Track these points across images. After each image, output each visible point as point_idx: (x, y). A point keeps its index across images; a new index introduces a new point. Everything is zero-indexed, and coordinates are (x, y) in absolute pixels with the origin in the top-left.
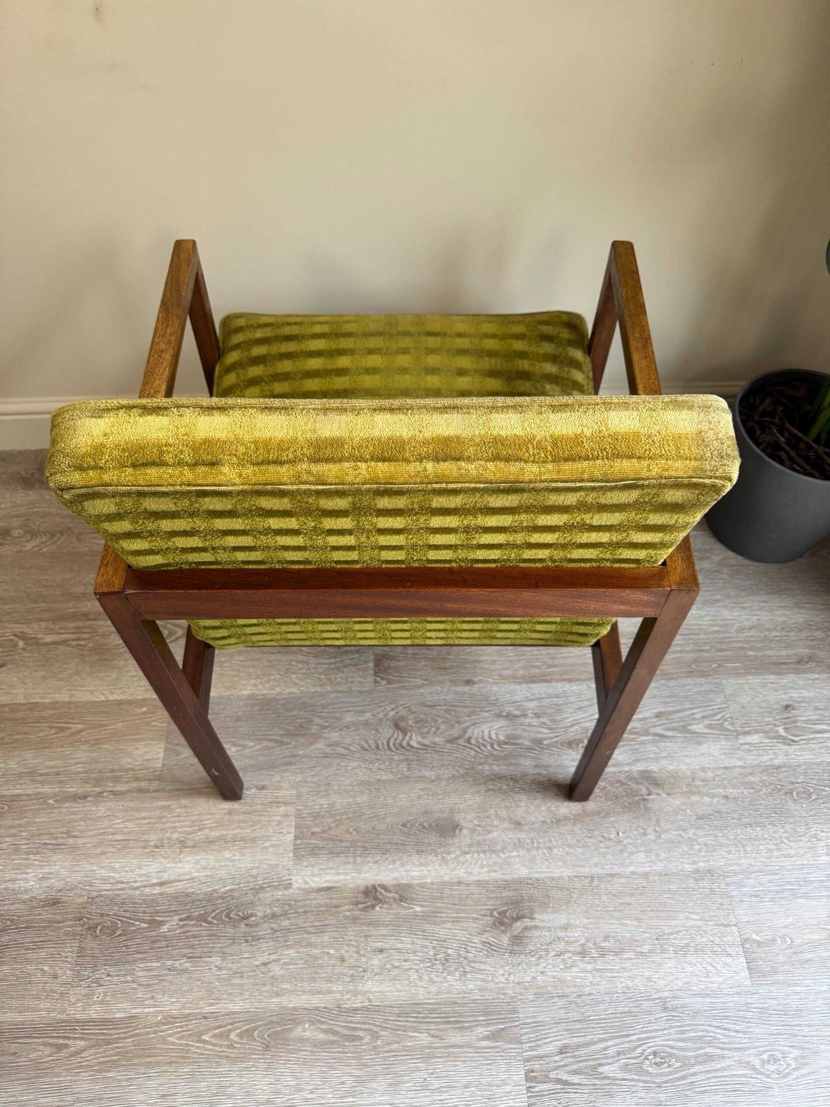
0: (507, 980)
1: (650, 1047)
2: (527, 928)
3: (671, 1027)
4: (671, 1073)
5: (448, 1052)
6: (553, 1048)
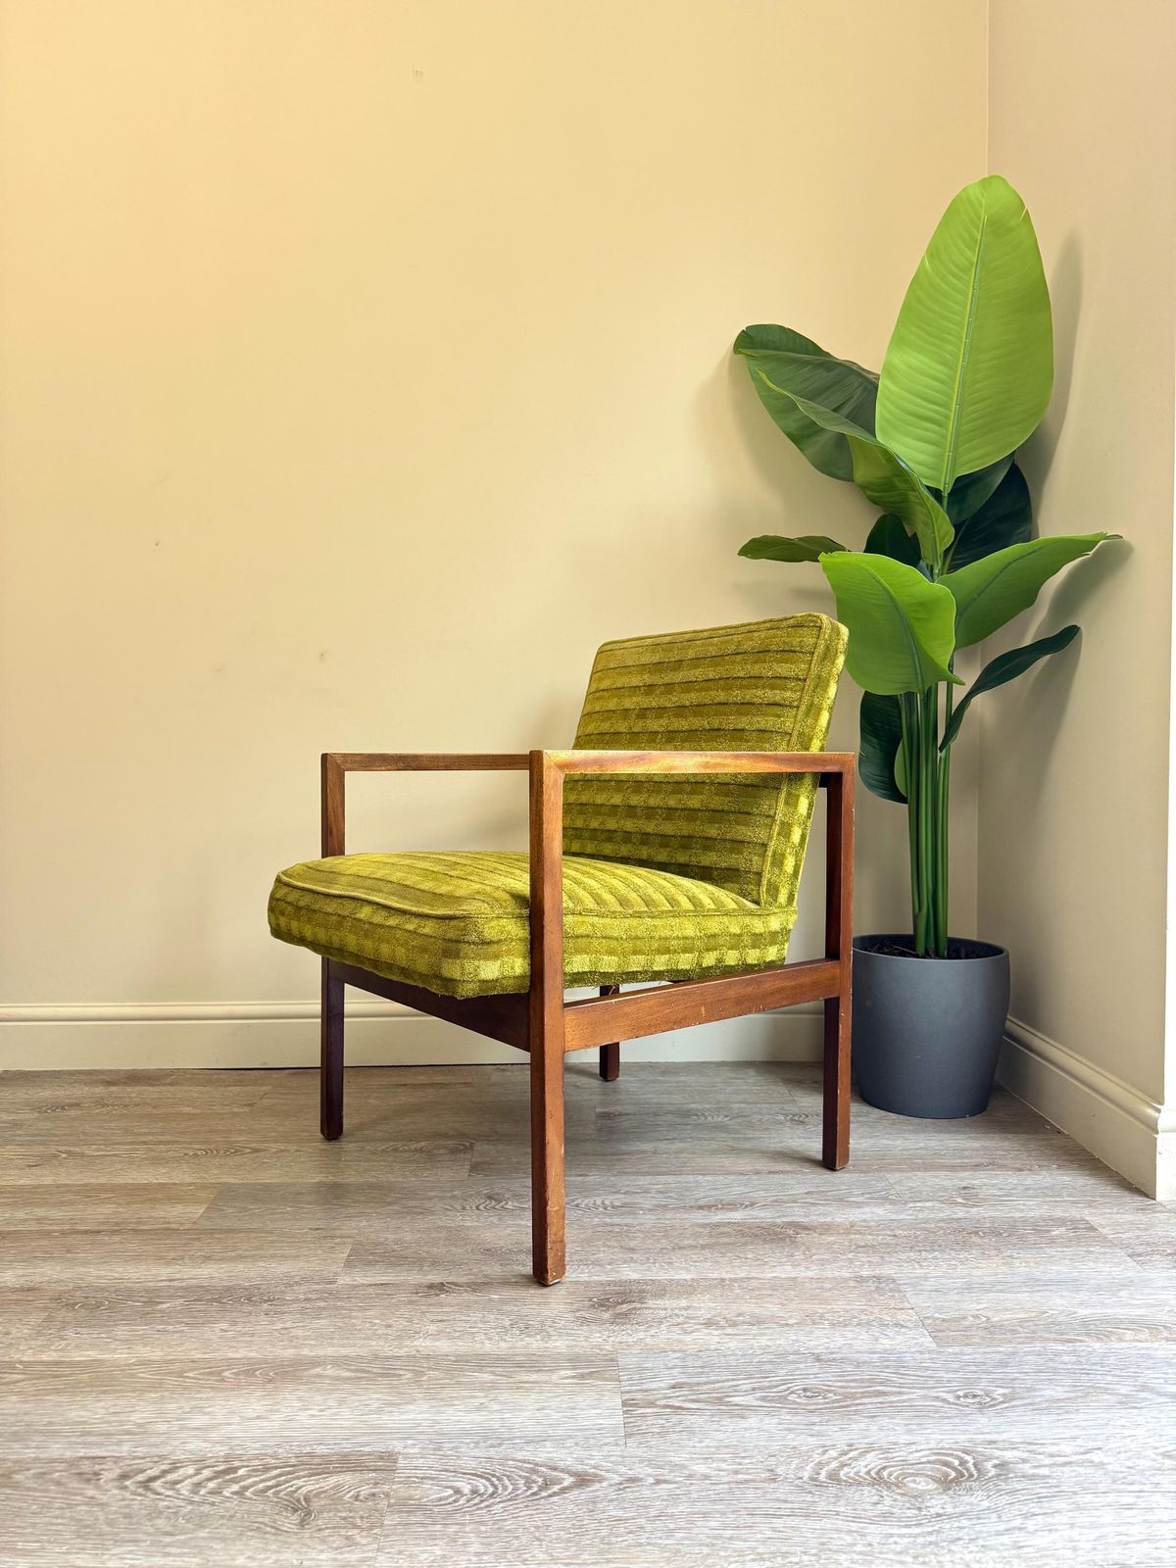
0: (604, 1340)
1: (798, 1385)
2: (634, 1309)
3: (827, 1372)
4: (828, 1403)
5: (518, 1387)
6: (662, 1385)
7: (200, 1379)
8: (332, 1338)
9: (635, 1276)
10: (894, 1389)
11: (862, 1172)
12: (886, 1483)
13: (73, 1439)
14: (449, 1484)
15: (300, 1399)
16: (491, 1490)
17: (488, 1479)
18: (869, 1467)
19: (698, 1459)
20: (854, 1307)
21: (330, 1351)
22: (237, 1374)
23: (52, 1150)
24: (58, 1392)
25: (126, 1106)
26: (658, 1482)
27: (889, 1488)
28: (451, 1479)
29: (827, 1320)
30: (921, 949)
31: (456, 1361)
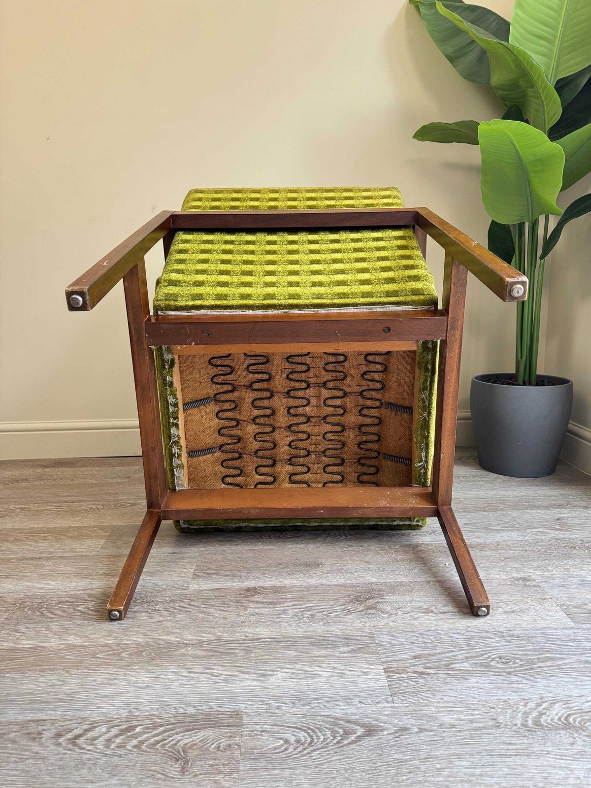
0: (363, 625)
1: (495, 655)
2: (378, 602)
3: (511, 645)
4: (517, 667)
5: (314, 660)
6: (407, 656)
7: (106, 659)
8: (190, 628)
9: (374, 580)
10: (558, 656)
11: (494, 511)
12: (574, 727)
13: (24, 707)
14: (280, 735)
15: (173, 672)
16: (309, 739)
17: (306, 732)
18: (559, 715)
19: (444, 712)
20: (515, 598)
21: (190, 637)
22: (131, 655)
23: (12, 507)
24: (13, 670)
25: (55, 480)
26: (421, 731)
27: (577, 731)
28: (281, 731)
29: (501, 607)
30: (520, 381)
31: (271, 642)
